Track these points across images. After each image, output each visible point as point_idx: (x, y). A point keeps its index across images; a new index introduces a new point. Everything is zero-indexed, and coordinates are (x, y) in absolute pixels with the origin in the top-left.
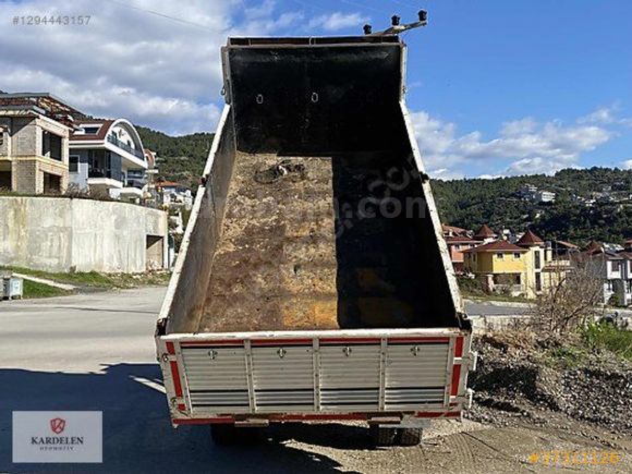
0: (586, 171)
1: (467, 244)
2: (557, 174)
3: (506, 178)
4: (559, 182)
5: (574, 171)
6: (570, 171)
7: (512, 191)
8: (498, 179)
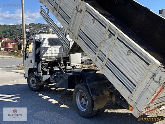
0: (37, 24)
1: (13, 43)
2: (30, 24)
3: (16, 25)
4: (30, 27)
5: (34, 24)
6: (33, 24)
7: (18, 28)
8: (14, 25)
